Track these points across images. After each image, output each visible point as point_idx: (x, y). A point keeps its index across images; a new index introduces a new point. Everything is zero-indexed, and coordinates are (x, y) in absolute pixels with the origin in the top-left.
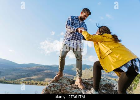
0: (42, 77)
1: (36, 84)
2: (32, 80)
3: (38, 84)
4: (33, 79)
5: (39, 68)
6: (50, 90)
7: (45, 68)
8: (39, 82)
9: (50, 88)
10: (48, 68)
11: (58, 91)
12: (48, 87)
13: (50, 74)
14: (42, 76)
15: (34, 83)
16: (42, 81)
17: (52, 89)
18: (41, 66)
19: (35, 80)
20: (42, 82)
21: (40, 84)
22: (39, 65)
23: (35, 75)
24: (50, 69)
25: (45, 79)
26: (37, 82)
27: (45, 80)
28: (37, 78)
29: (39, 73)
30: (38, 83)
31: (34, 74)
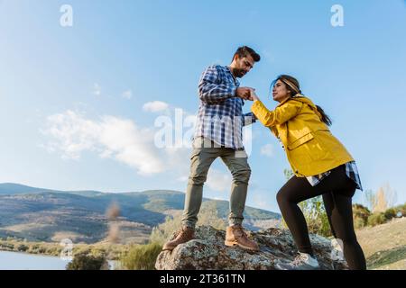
0: (44, 228)
1: (23, 249)
2: (8, 235)
3: (30, 250)
4: (12, 235)
5: (34, 199)
6: (192, 256)
7: (56, 201)
8: (34, 244)
9: (193, 251)
10: (68, 201)
11: (211, 259)
12: (187, 248)
13: (71, 221)
14: (43, 226)
15: (17, 244)
16: (42, 240)
17: (198, 254)
18: (43, 194)
19: (19, 236)
20: (43, 244)
21: (37, 250)
22: (38, 189)
23: (20, 221)
24: (73, 205)
25: (53, 235)
26: (25, 243)
27: (53, 239)
28: (26, 232)
29: (33, 214)
30: (30, 245)
31: (17, 219)
